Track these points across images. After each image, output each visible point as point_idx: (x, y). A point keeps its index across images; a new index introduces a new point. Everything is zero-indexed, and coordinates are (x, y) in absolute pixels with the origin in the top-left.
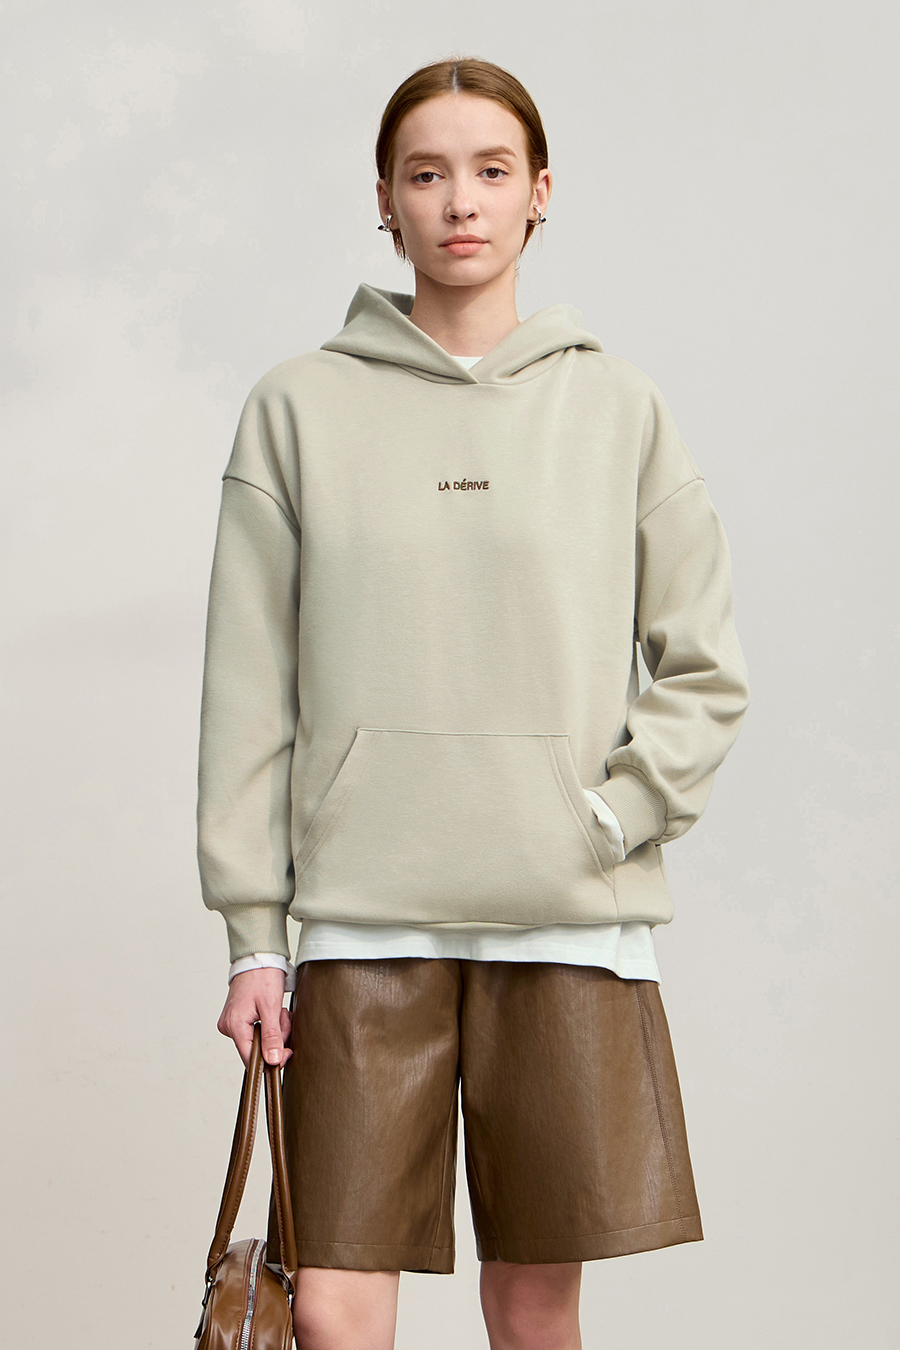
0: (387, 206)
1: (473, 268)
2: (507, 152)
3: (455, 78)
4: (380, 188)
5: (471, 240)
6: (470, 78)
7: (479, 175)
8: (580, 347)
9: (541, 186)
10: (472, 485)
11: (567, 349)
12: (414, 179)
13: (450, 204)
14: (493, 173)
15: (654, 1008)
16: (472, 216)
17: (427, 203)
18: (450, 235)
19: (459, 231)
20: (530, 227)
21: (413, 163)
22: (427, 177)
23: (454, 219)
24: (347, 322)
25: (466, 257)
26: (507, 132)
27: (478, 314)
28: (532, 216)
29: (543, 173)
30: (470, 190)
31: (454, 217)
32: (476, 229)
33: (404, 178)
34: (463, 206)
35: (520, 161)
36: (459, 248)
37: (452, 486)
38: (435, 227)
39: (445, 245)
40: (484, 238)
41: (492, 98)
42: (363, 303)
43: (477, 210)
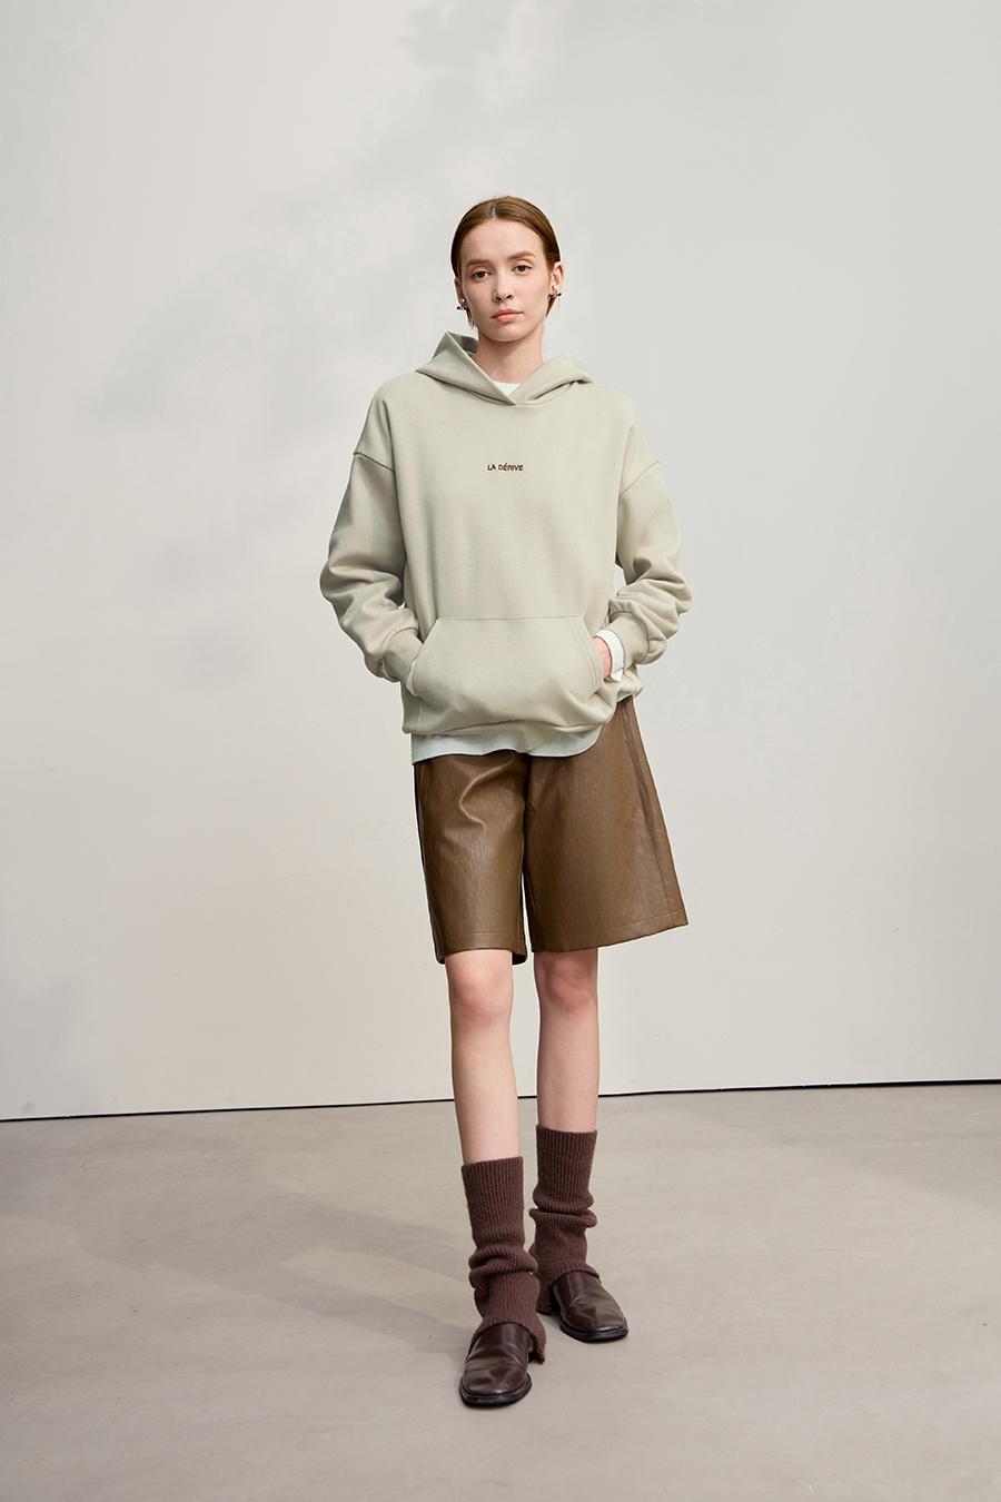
0: (461, 295)
1: (514, 330)
2: (529, 254)
3: (494, 210)
4: (456, 283)
5: (510, 312)
6: (504, 209)
7: (513, 270)
8: (580, 382)
9: (557, 272)
10: (512, 467)
11: (572, 383)
12: (473, 277)
13: (495, 290)
14: (522, 268)
15: (648, 783)
16: (509, 297)
17: (482, 290)
18: (497, 310)
19: (503, 307)
20: (552, 300)
21: (471, 267)
22: (481, 274)
23: (498, 300)
24: (435, 355)
25: (508, 323)
26: (529, 242)
27: (517, 358)
28: (551, 292)
29: (557, 264)
30: (507, 281)
31: (499, 299)
32: (512, 305)
33: (467, 276)
34: (504, 291)
35: (539, 258)
36: (503, 318)
37: (497, 467)
38: (488, 307)
39: (495, 317)
40: (519, 310)
41: (518, 221)
42: (445, 346)
43: (512, 293)
